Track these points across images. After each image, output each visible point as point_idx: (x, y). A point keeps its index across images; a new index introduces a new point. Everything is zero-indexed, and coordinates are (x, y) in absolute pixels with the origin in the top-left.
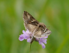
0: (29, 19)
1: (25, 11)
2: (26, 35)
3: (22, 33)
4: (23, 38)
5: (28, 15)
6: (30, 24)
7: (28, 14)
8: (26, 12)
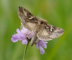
0: (26, 16)
1: (19, 7)
2: (21, 35)
3: (16, 33)
4: (16, 39)
5: (24, 12)
6: (28, 22)
7: (24, 10)
8: (22, 8)
